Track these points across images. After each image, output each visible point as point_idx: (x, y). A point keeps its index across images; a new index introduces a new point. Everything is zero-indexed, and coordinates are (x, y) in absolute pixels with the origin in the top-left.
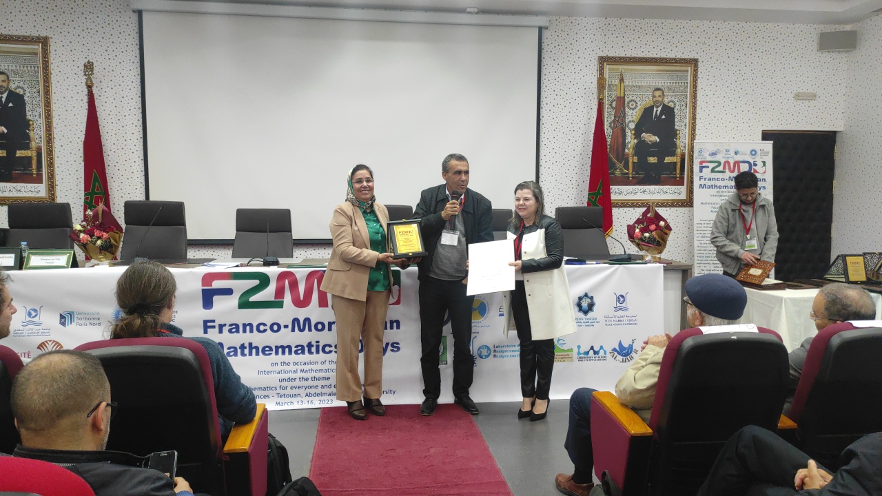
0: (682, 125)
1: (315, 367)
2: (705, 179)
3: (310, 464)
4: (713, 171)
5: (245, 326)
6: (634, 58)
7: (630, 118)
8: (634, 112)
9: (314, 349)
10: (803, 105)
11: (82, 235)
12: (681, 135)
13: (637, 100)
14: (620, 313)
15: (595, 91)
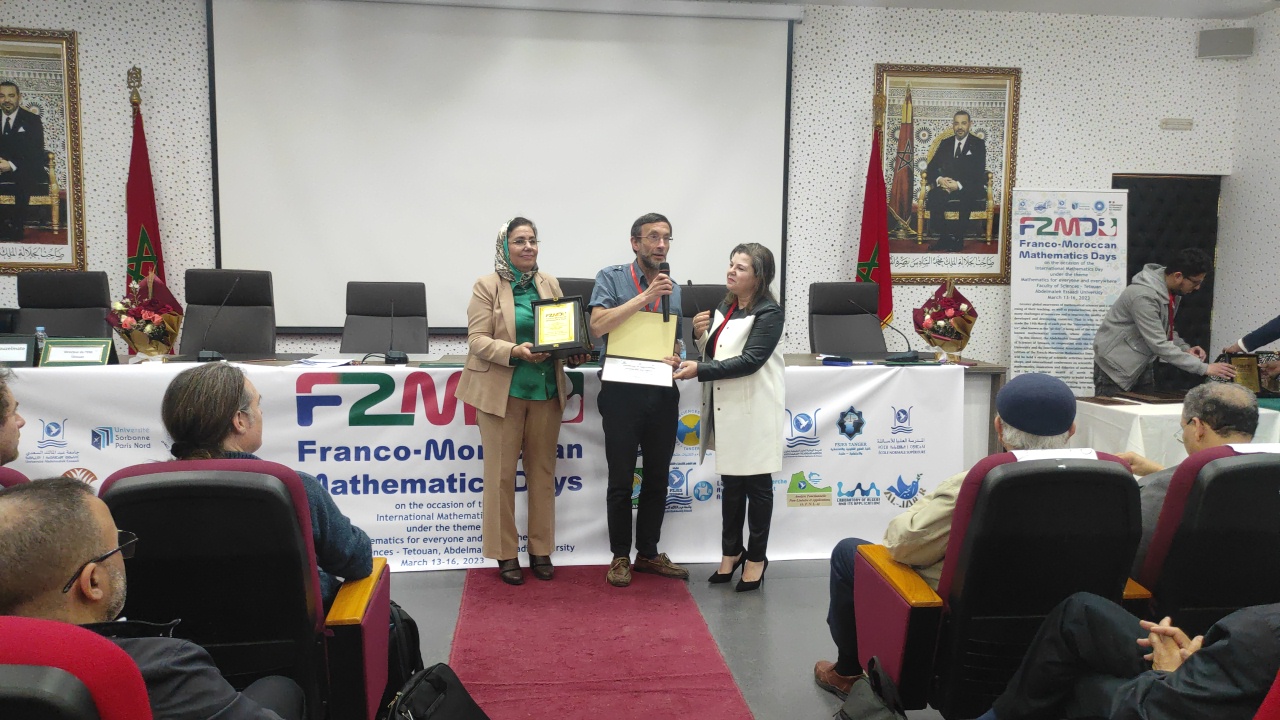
0: (996, 165)
1: (458, 511)
2: (1028, 243)
3: (449, 647)
4: (1040, 232)
5: (358, 450)
6: (928, 66)
7: (920, 155)
8: (926, 145)
9: (457, 485)
10: (1174, 136)
11: (124, 318)
12: (994, 179)
13: (931, 128)
14: (901, 436)
15: (870, 115)
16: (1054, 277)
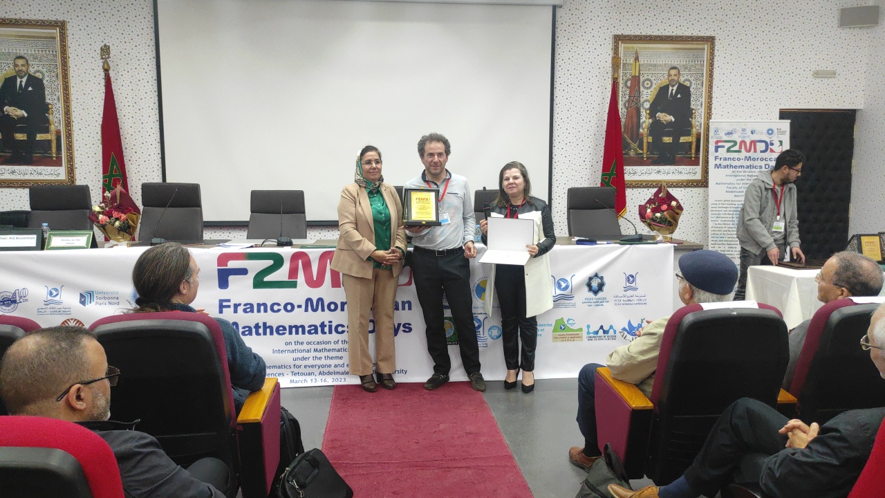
0: (697, 104)
1: (328, 347)
2: (721, 158)
3: (322, 438)
4: (728, 150)
5: (259, 305)
6: (650, 36)
7: (645, 98)
8: (649, 91)
9: (326, 329)
10: (822, 83)
11: (101, 217)
12: (697, 114)
13: (652, 79)
14: (630, 293)
15: (610, 70)
16: (739, 182)
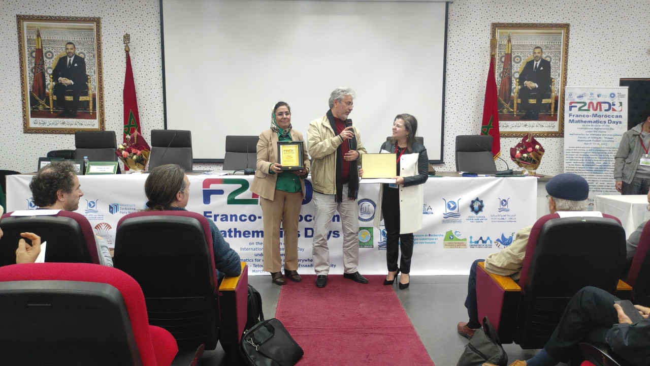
0: (556, 74)
2: (574, 115)
3: (275, 310)
4: (580, 109)
6: (519, 24)
7: (515, 70)
8: (519, 65)
11: (124, 152)
12: (555, 82)
13: (521, 56)
14: (503, 213)
15: (489, 49)
16: (588, 133)
